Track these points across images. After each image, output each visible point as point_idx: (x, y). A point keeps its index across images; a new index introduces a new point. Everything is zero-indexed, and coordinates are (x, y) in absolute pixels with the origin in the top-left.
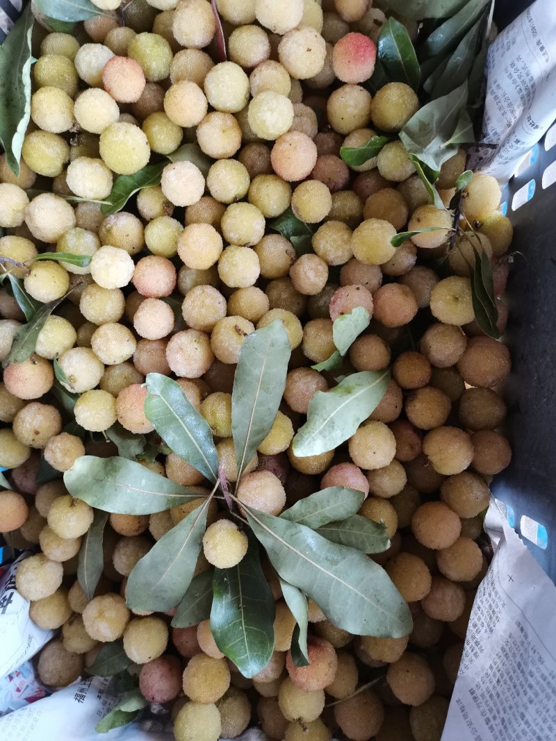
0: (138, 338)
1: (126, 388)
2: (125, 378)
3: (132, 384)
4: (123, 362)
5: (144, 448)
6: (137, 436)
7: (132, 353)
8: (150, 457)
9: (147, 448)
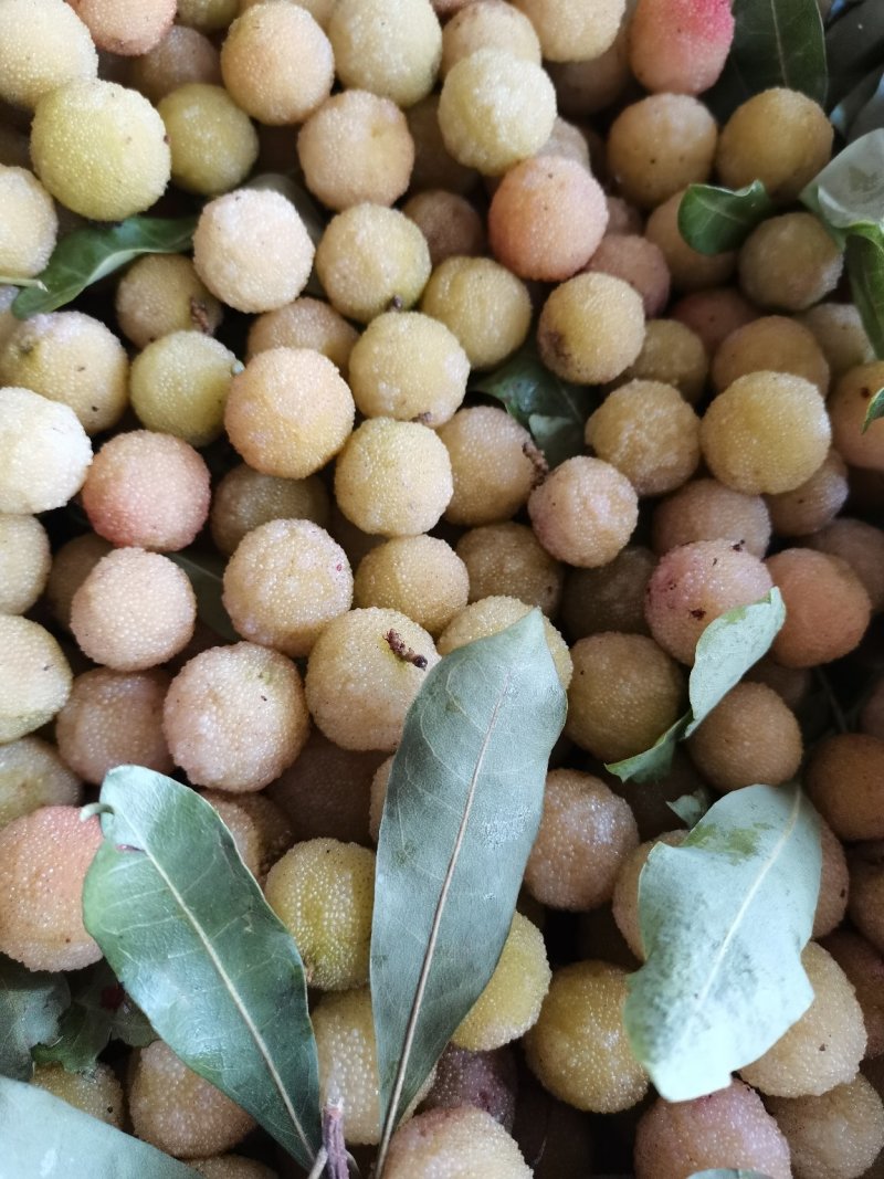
0: (80, 664)
1: (24, 820)
2: (24, 785)
3: (43, 805)
4: (24, 737)
5: (60, 1020)
6: (40, 979)
7: (54, 708)
8: (80, 1055)
9: (70, 1022)
